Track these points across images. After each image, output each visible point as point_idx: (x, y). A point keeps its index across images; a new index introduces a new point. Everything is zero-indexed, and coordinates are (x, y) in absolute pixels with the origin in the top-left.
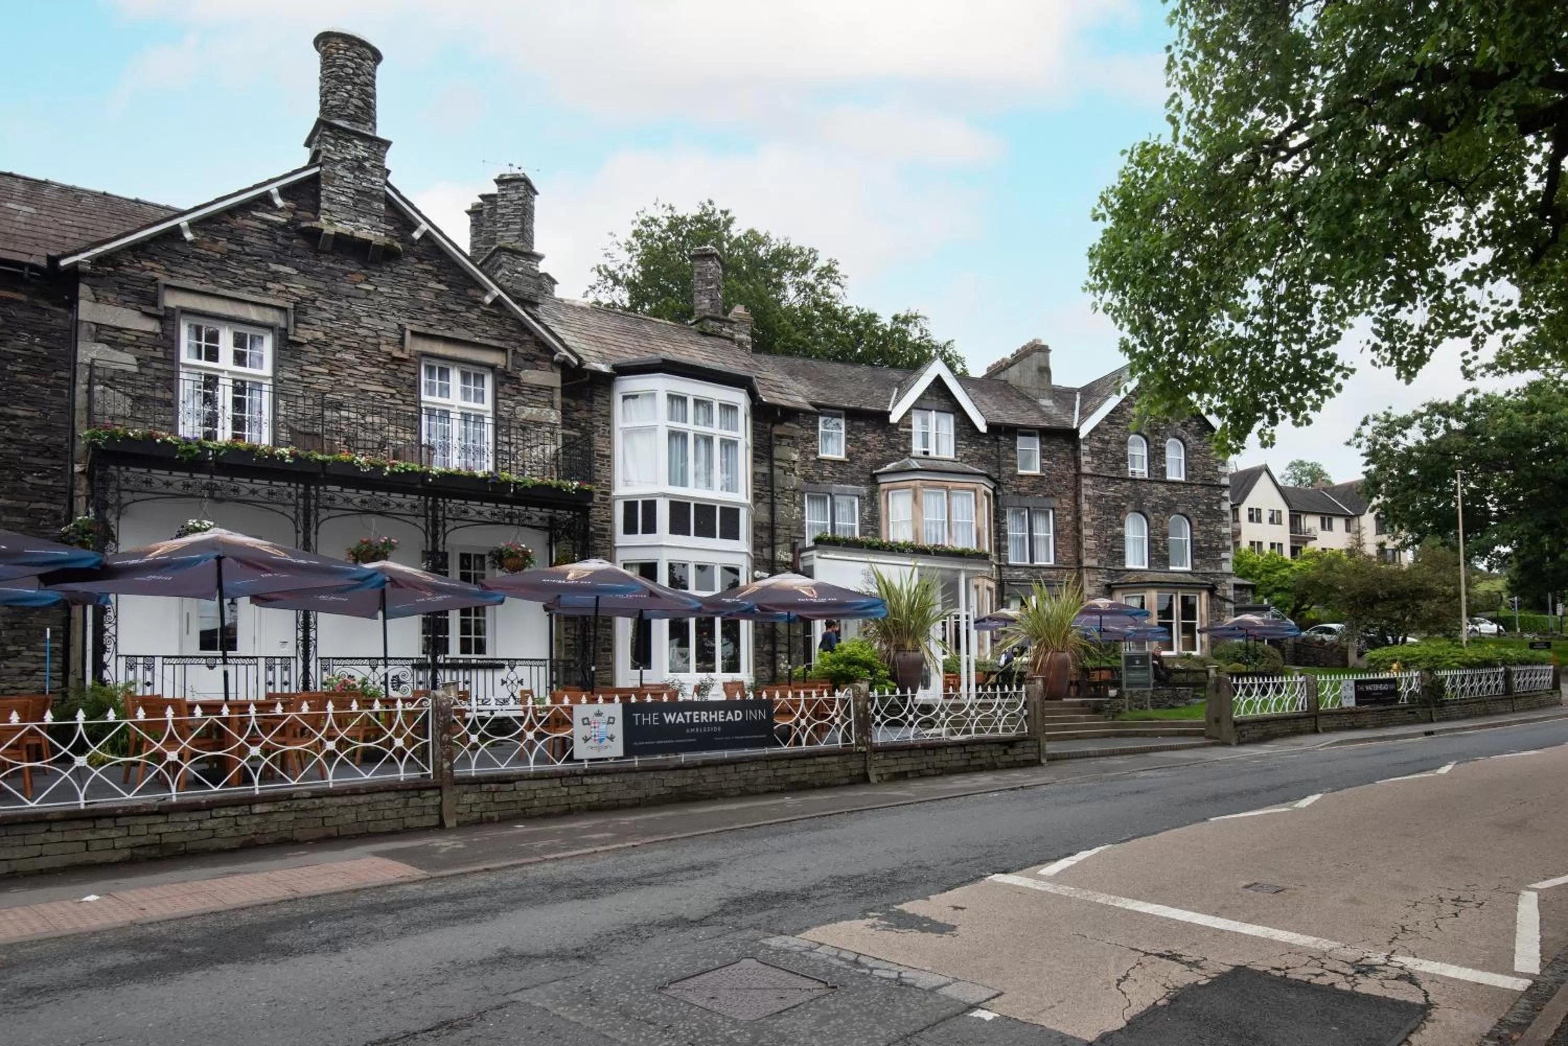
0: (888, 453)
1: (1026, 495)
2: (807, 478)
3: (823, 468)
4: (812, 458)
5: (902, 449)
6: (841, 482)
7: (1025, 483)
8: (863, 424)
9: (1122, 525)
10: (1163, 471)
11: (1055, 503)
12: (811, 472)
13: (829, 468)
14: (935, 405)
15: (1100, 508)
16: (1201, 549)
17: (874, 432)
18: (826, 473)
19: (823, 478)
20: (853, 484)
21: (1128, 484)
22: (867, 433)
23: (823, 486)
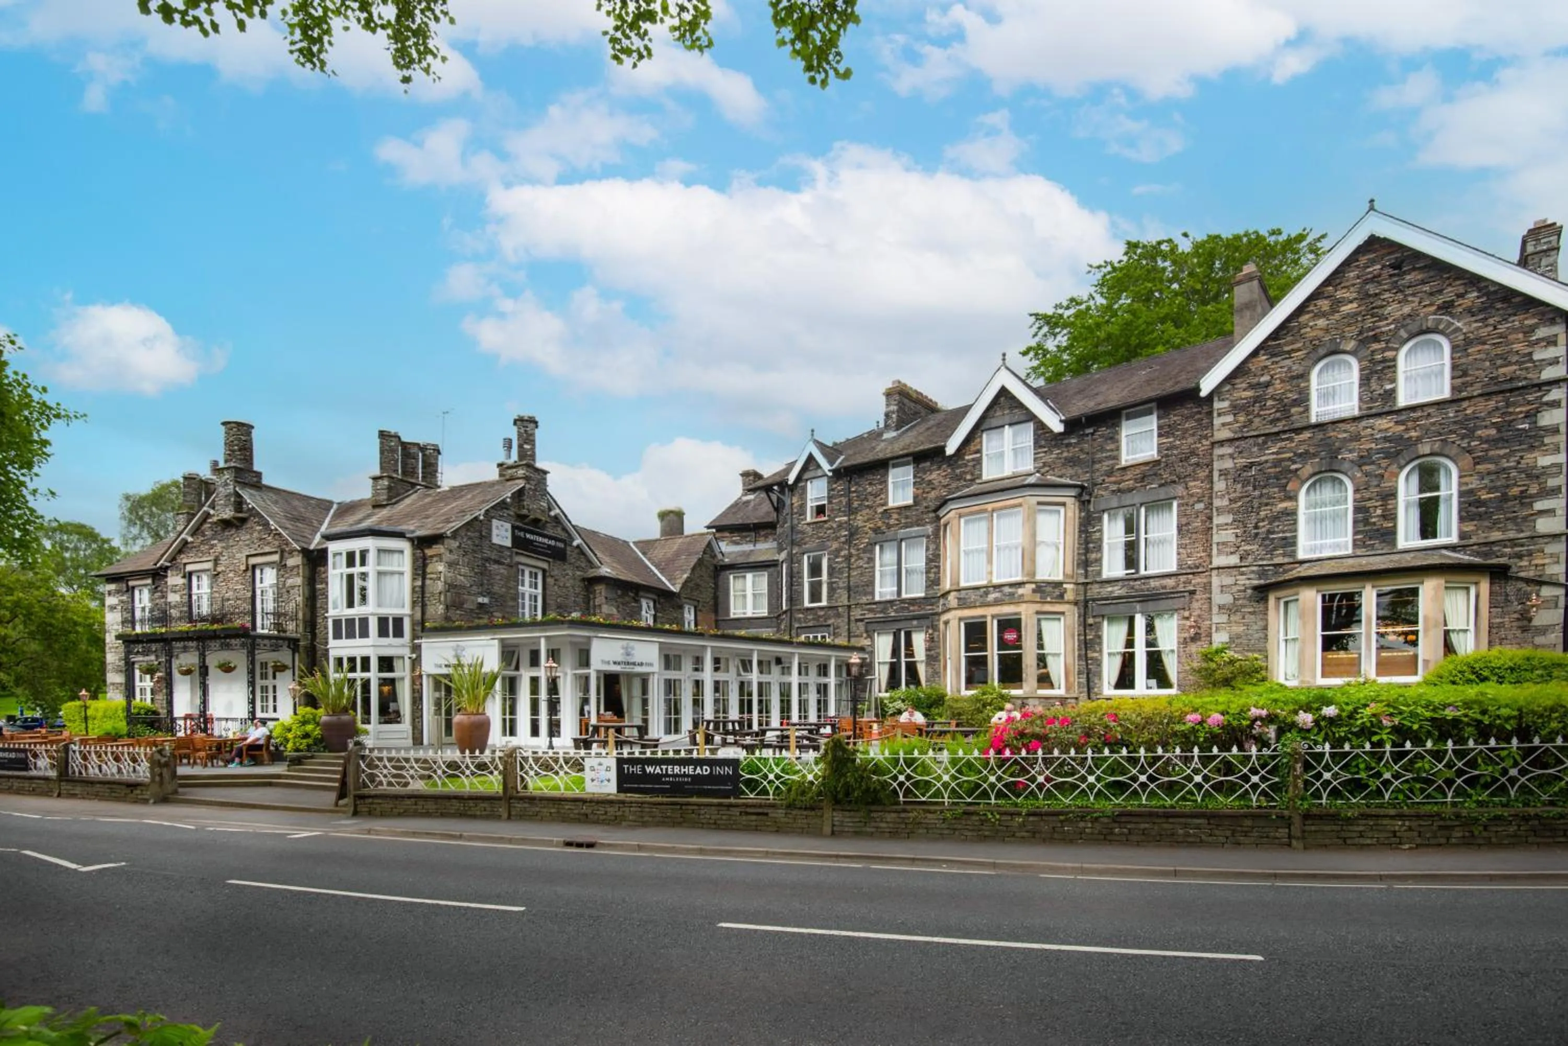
0: (954, 485)
1: (1130, 490)
2: (876, 530)
3: (890, 517)
4: (880, 510)
5: (969, 477)
6: (907, 526)
7: (1129, 475)
8: (928, 464)
9: (1293, 498)
10: (1391, 395)
11: (1180, 490)
12: (880, 524)
13: (895, 516)
14: (1007, 419)
15: (1246, 483)
16: (1480, 503)
17: (939, 468)
18: (892, 522)
19: (889, 527)
20: (918, 525)
21: (1306, 435)
22: (931, 471)
23: (890, 534)
